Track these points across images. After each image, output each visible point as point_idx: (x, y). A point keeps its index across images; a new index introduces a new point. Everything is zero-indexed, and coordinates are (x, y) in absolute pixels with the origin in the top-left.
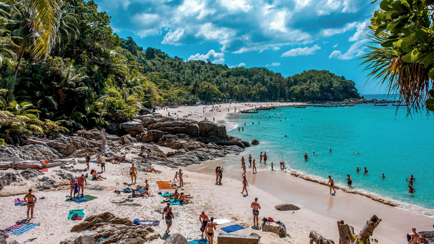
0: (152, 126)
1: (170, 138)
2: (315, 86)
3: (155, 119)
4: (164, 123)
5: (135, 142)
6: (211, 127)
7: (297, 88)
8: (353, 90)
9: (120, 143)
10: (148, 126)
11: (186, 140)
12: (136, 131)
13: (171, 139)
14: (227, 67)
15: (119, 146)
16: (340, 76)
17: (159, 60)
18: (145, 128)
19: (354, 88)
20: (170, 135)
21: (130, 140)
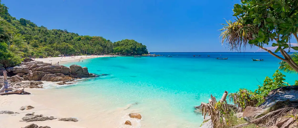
0: (36, 69)
1: (50, 76)
2: (128, 48)
3: (38, 64)
4: (45, 67)
5: (23, 80)
6: (78, 68)
7: (119, 48)
8: (146, 50)
9: (11, 81)
10: (32, 69)
11: (62, 77)
12: (23, 73)
13: (52, 77)
14: (78, 35)
15: (11, 83)
16: (140, 43)
17: (30, 27)
18: (30, 71)
19: (146, 49)
20: (51, 74)
21: (19, 79)
